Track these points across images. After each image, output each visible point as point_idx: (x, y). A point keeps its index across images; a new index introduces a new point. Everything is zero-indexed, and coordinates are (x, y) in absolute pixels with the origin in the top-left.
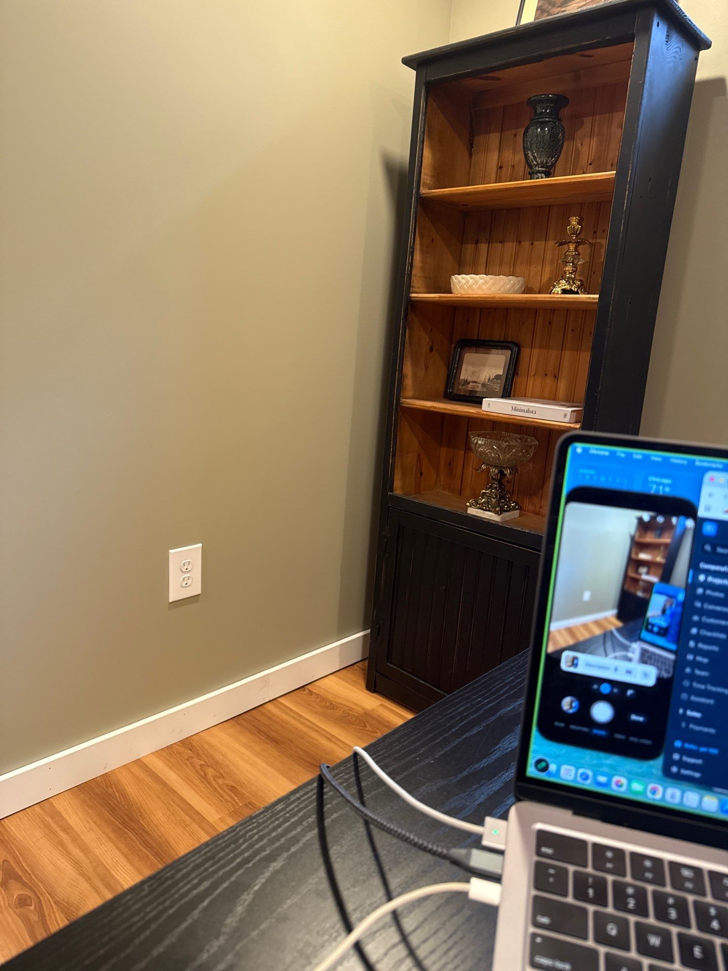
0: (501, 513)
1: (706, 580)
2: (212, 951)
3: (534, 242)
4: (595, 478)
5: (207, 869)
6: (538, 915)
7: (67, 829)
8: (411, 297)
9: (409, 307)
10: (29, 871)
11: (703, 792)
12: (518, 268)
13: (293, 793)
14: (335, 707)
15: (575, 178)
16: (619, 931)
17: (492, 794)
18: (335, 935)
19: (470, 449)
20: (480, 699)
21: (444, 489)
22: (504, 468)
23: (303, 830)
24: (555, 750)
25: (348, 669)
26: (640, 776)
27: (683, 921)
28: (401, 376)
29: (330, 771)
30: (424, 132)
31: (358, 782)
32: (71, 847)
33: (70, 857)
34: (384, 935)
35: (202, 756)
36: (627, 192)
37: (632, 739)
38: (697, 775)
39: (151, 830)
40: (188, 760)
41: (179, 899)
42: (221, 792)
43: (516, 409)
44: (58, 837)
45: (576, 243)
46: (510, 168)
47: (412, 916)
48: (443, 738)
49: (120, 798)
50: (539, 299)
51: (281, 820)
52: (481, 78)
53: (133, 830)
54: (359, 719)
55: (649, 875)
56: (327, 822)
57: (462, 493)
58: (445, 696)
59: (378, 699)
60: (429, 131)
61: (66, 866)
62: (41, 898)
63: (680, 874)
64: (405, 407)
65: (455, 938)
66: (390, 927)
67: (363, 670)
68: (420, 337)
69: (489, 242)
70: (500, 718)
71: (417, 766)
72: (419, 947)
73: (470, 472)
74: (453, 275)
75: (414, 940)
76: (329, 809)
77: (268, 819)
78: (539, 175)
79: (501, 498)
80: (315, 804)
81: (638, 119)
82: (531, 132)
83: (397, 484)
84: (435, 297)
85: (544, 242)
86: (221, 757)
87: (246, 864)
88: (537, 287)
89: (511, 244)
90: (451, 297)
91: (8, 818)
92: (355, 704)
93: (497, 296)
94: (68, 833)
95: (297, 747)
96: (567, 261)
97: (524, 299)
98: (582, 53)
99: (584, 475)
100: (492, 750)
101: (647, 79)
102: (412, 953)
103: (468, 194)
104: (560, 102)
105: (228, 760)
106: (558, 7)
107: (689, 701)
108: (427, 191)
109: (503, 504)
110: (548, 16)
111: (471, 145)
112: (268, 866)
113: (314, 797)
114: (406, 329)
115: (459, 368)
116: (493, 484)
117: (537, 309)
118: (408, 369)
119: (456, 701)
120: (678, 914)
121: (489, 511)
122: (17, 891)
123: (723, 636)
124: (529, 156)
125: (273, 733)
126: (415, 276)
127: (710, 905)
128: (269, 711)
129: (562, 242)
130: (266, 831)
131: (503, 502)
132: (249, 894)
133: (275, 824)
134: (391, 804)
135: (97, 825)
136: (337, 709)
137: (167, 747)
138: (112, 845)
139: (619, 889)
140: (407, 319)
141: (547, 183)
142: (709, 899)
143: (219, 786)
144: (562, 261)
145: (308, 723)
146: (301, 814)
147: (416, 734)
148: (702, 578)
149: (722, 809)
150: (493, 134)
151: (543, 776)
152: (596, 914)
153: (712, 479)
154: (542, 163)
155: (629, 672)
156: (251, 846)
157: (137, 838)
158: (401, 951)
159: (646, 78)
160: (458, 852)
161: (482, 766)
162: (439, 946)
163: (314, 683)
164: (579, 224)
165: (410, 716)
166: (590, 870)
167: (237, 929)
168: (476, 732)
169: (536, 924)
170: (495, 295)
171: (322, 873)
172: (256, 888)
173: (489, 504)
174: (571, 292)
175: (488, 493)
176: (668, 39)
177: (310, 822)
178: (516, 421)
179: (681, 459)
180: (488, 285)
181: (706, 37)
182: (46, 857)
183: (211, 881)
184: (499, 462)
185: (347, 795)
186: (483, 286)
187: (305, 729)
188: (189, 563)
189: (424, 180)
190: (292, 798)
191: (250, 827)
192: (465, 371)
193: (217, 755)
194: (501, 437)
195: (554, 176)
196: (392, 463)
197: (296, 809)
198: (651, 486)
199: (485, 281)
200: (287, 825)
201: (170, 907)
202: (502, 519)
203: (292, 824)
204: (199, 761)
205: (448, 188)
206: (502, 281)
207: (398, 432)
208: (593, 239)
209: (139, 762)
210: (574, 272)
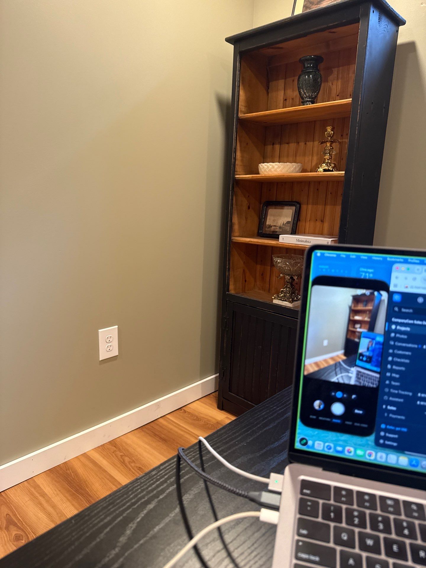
0: (293, 302)
1: (396, 328)
2: (111, 557)
3: (306, 143)
4: (329, 270)
5: (109, 510)
6: (301, 529)
7: (43, 495)
8: (236, 178)
9: (235, 183)
10: (21, 520)
11: (398, 454)
12: (298, 158)
13: (162, 465)
14: (200, 420)
15: (328, 104)
16: (349, 537)
17: (280, 462)
19: (274, 266)
20: (275, 407)
21: (259, 289)
22: (294, 275)
23: (167, 485)
24: (311, 432)
25: (207, 397)
26: (361, 446)
27: (387, 530)
28: (232, 224)
29: (184, 452)
30: (239, 81)
31: (201, 457)
32: (46, 505)
33: (45, 511)
34: (213, 545)
35: (122, 450)
36: (359, 111)
37: (356, 424)
38: (395, 444)
39: (92, 494)
40: (114, 453)
41: (92, 527)
42: (134, 471)
43: (299, 241)
44: (38, 500)
45: (330, 142)
46: (291, 100)
47: (230, 534)
48: (252, 431)
49: (74, 476)
50: (310, 176)
51: (154, 480)
52: (272, 48)
53: (82, 495)
54: (214, 426)
55: (367, 504)
56: (182, 480)
57: (270, 292)
58: (255, 406)
59: (225, 414)
60: (243, 80)
61: (43, 516)
62: (29, 536)
63: (386, 503)
64: (234, 242)
65: (256, 546)
66: (217, 540)
67: (216, 397)
68: (242, 200)
69: (280, 143)
71: (237, 447)
72: (234, 551)
73: (274, 279)
74: (260, 164)
75: (231, 547)
76: (183, 473)
77: (147, 480)
78: (308, 103)
79: (292, 293)
80: (175, 470)
81: (364, 67)
82: (302, 78)
83: (231, 287)
84: (249, 177)
85: (313, 142)
86: (133, 451)
87: (133, 506)
88: (309, 169)
89: (293, 144)
90: (259, 177)
91: (9, 489)
92: (210, 416)
94: (44, 497)
95: (178, 443)
96: (326, 153)
97: (301, 176)
98: (329, 30)
99: (322, 269)
100: (281, 437)
101: (368, 44)
102: (229, 554)
103: (267, 116)
104: (318, 60)
105: (137, 452)
106: (316, 5)
107: (388, 400)
108: (243, 115)
109: (294, 297)
110: (309, 10)
111: (267, 88)
112: (146, 507)
113: (175, 466)
114: (233, 196)
115: (265, 218)
116: (287, 285)
117: (309, 182)
118: (235, 220)
119: (261, 409)
120: (384, 526)
121: (286, 301)
122: (14, 532)
123: (407, 361)
124: (301, 92)
125: (163, 436)
126: (238, 165)
127: (403, 521)
128: (161, 423)
129: (323, 142)
130: (145, 487)
132: (133, 524)
133: (150, 483)
134: (220, 469)
135: (61, 493)
136: (201, 420)
137: (102, 446)
138: (70, 504)
139: (349, 512)
140: (233, 191)
141: (313, 107)
142: (403, 517)
143: (132, 467)
144: (323, 153)
145: (184, 429)
146: (166, 477)
147: (236, 429)
148: (393, 327)
149: (410, 462)
150: (281, 81)
151: (304, 448)
152: (335, 527)
153: (397, 268)
154: (309, 96)
156: (136, 496)
157: (84, 499)
158: (224, 554)
160: (254, 494)
161: (275, 446)
162: (246, 550)
163: (186, 406)
164: (332, 130)
165: (233, 418)
166: (332, 502)
167: (126, 544)
168: (272, 427)
169: (299, 535)
170: (284, 174)
171: (178, 510)
172: (138, 520)
173: (285, 297)
174: (329, 170)
175: (285, 290)
176: (380, 20)
177: (172, 481)
178: (299, 248)
179: (379, 257)
180: (280, 169)
181: (402, 18)
182: (31, 512)
183: (112, 516)
184: (290, 272)
185: (193, 465)
186: (278, 169)
187: (182, 433)
188: (111, 337)
189: (241, 108)
190: (161, 468)
191: (136, 485)
192: (269, 219)
193: (131, 450)
194: (291, 257)
195: (317, 103)
196: (228, 275)
197: (163, 474)
198: (361, 273)
199: (279, 167)
200: (158, 483)
201: (87, 532)
202: (293, 306)
203: (161, 482)
204: (120, 453)
205: (255, 112)
206: (288, 166)
207: (231, 257)
208: (341, 139)
209: (85, 455)
210: (330, 159)
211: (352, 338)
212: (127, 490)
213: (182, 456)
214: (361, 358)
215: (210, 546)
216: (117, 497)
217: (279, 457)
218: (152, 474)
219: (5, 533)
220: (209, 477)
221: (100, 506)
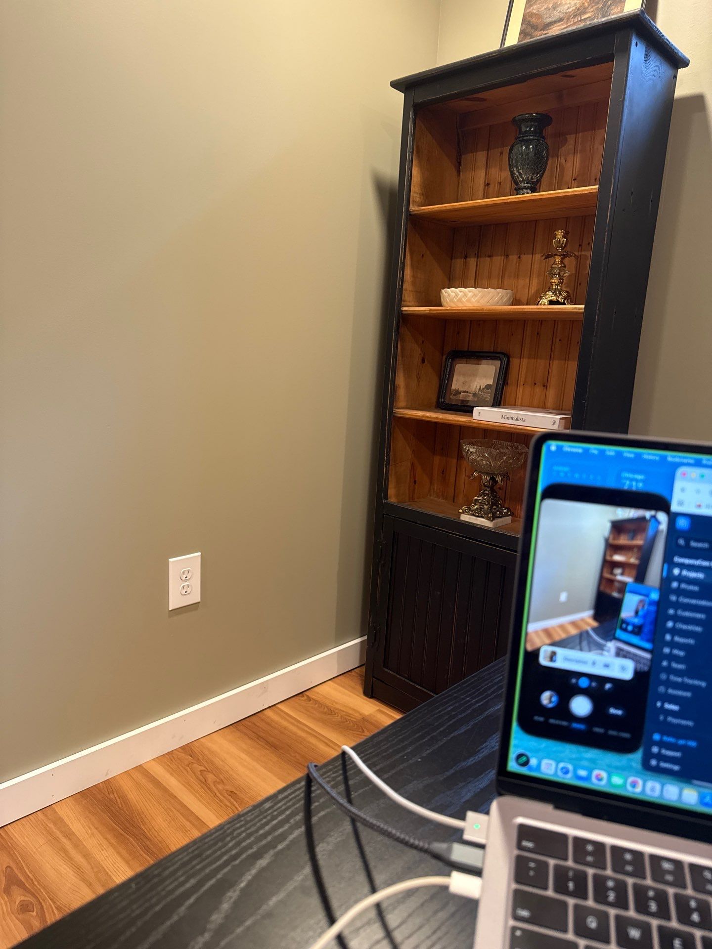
0: (493, 520)
1: (680, 574)
3: (521, 256)
4: (569, 475)
5: (194, 866)
6: (518, 909)
7: (69, 835)
8: (402, 311)
9: (401, 320)
10: (32, 877)
11: (683, 785)
12: (506, 281)
13: (281, 791)
14: (333, 713)
15: (560, 193)
16: (599, 924)
17: (479, 792)
18: (320, 930)
19: (463, 457)
20: (468, 699)
21: (438, 496)
22: (496, 475)
23: (290, 827)
24: (535, 744)
25: (346, 674)
26: (620, 769)
27: (664, 913)
28: (394, 386)
29: (317, 770)
30: (413, 152)
31: (346, 780)
32: (73, 852)
33: (71, 863)
34: (368, 931)
35: (203, 762)
36: (610, 206)
37: (611, 732)
38: (676, 768)
39: (151, 836)
40: (188, 766)
41: (166, 896)
42: (221, 797)
43: (506, 418)
44: (60, 842)
45: (561, 255)
46: (496, 185)
47: (396, 912)
48: (431, 737)
49: (122, 804)
50: (526, 310)
51: (269, 818)
52: (467, 99)
53: (135, 836)
54: (357, 725)
55: (629, 868)
56: (314, 819)
57: (455, 501)
58: (434, 696)
59: (376, 705)
60: (418, 152)
61: (68, 871)
62: (43, 904)
63: (660, 866)
64: (398, 417)
65: (439, 934)
66: (375, 923)
67: (361, 676)
68: (412, 349)
69: (478, 256)
70: (488, 716)
71: (405, 765)
72: (402, 942)
73: (462, 479)
74: (443, 289)
75: (398, 936)
76: (316, 806)
77: (256, 817)
78: (525, 191)
79: (493, 505)
80: (302, 802)
81: (620, 135)
82: (516, 150)
83: (392, 491)
84: (425, 310)
85: (531, 255)
86: (221, 763)
87: (233, 861)
88: (524, 299)
89: (499, 258)
90: (441, 310)
91: (11, 824)
92: (350, 708)
93: (485, 308)
94: (70, 839)
96: (554, 273)
97: (512, 310)
98: (563, 73)
99: (558, 472)
100: (479, 748)
103: (456, 211)
104: (543, 120)
105: (228, 765)
106: (541, 30)
107: (666, 694)
108: (417, 208)
109: (496, 510)
110: (530, 38)
111: (458, 164)
112: (256, 864)
113: (302, 795)
114: (398, 341)
115: (450, 379)
116: (485, 490)
117: (525, 321)
118: (400, 380)
119: (444, 701)
120: (658, 905)
121: (482, 517)
122: (19, 897)
123: (698, 629)
124: (515, 173)
125: (272, 739)
126: (406, 290)
127: (689, 898)
128: (268, 717)
129: (548, 255)
130: (253, 829)
131: (495, 509)
132: (235, 891)
133: (262, 822)
134: (377, 802)
135: (99, 832)
136: (335, 714)
137: (168, 753)
138: (113, 851)
139: (600, 881)
140: (398, 332)
141: (532, 198)
142: (690, 892)
143: (219, 792)
144: (549, 273)
145: (306, 729)
146: (288, 813)
147: (404, 733)
148: (676, 571)
149: (702, 801)
150: (480, 153)
151: (524, 771)
152: (576, 907)
153: (684, 474)
154: (528, 180)
155: (607, 666)
156: (238, 844)
157: (138, 844)
159: (626, 96)
160: (439, 847)
161: (469, 764)
162: (423, 941)
163: (312, 690)
164: (564, 237)
165: (397, 716)
166: (570, 863)
167: (222, 926)
168: (463, 731)
169: (516, 918)
170: (483, 307)
171: (308, 870)
172: (242, 885)
173: (481, 511)
174: (558, 303)
175: (480, 499)
176: (647, 58)
177: (297, 820)
178: (506, 429)
179: (653, 455)
180: (477, 298)
181: (684, 56)
182: (49, 863)
183: (198, 878)
184: (490, 469)
185: (334, 793)
186: (472, 299)
187: (303, 735)
188: (188, 571)
189: (413, 197)
190: (280, 797)
191: (238, 825)
192: (456, 381)
193: (216, 761)
194: (492, 445)
195: (539, 192)
196: (386, 471)
197: (284, 807)
198: (624, 481)
199: (474, 295)
200: (275, 822)
201: (156, 904)
202: (494, 525)
203: (280, 822)
204: (200, 767)
205: (437, 205)
206: (490, 294)
207: (391, 441)
208: (578, 251)
209: (140, 769)
210: (560, 283)
211: (608, 591)
212: (222, 834)
213: (317, 777)
214: (624, 626)
215: (362, 933)
216: (206, 846)
217: (477, 783)
218: (263, 808)
219: (4, 899)
220: (361, 814)
221: (178, 861)
